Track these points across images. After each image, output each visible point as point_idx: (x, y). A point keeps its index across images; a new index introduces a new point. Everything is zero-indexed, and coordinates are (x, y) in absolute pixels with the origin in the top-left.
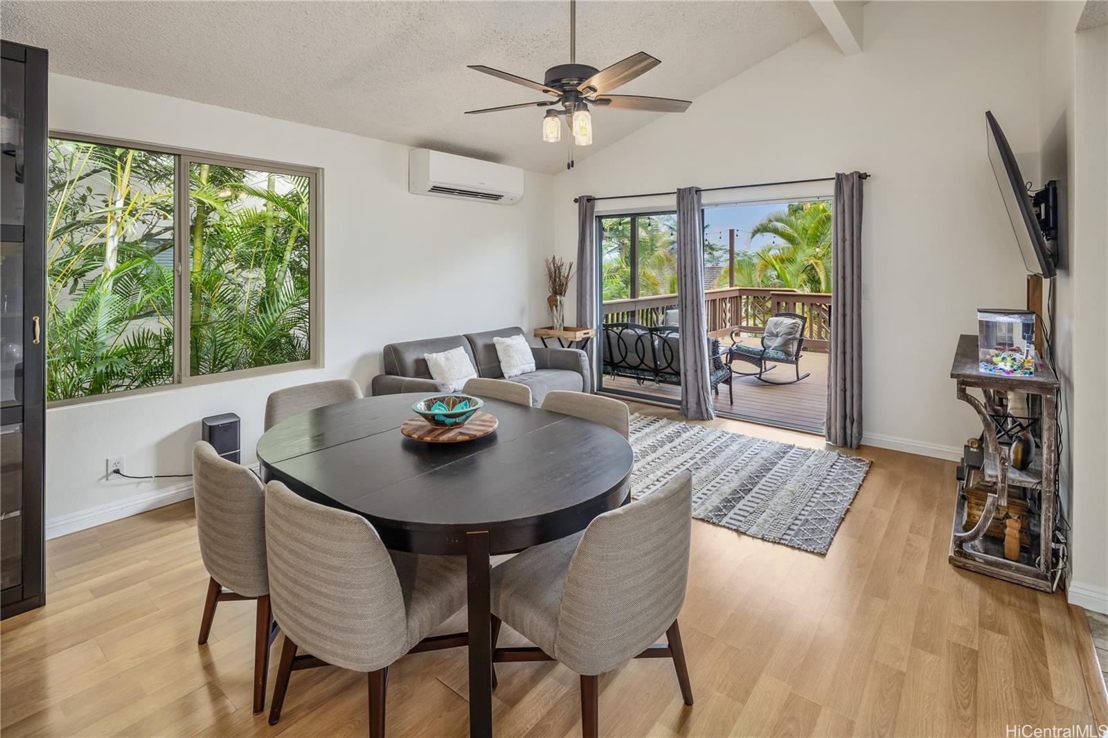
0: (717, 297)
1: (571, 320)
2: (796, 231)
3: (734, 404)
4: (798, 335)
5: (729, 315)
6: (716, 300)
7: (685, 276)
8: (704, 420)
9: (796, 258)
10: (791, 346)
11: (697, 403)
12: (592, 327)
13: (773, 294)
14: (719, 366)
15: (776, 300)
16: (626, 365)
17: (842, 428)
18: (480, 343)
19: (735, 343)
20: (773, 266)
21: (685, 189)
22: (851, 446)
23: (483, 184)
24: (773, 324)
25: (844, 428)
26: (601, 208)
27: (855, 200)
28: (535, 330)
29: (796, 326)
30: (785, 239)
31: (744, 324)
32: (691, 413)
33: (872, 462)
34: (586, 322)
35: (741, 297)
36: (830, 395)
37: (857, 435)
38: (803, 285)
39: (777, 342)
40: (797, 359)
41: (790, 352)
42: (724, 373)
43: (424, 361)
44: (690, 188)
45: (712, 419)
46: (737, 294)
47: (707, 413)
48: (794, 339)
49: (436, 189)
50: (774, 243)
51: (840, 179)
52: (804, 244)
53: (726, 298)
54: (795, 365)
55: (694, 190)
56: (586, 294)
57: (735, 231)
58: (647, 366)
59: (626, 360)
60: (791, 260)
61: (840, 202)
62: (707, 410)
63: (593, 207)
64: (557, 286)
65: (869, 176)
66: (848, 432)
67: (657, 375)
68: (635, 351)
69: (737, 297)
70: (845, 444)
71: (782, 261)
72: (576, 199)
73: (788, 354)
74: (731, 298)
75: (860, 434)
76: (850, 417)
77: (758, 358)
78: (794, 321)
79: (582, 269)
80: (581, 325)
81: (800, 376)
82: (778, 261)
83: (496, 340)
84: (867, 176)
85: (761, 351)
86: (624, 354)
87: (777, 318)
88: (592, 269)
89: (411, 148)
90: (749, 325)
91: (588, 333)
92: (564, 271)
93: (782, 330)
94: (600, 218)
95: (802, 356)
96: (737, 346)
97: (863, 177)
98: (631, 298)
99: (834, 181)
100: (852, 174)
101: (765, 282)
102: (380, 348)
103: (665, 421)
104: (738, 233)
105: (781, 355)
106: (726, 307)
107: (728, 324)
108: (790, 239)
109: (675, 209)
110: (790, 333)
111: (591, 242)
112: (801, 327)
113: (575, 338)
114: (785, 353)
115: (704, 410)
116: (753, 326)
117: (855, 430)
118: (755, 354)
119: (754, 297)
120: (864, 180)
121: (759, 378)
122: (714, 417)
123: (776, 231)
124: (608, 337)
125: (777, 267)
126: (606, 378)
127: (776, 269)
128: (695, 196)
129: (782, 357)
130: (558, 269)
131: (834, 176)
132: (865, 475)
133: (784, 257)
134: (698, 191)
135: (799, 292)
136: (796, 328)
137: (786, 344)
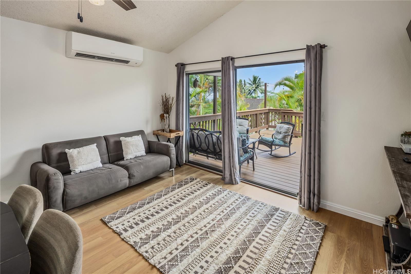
0: (258, 113)
1: (173, 127)
2: (294, 84)
3: (255, 171)
4: (290, 133)
5: (263, 120)
6: (257, 114)
7: (225, 105)
8: (233, 184)
9: (294, 96)
10: (287, 139)
11: (230, 175)
12: (183, 130)
13: (282, 112)
14: (246, 151)
15: (283, 115)
16: (201, 149)
17: (308, 198)
18: (112, 140)
19: (261, 136)
20: (284, 99)
21: (225, 58)
22: (313, 210)
23: (114, 53)
24: (279, 127)
25: (309, 199)
26: (189, 69)
27: (318, 61)
28: (153, 131)
29: (289, 129)
30: (289, 88)
31: (270, 124)
32: (227, 179)
33: (326, 226)
34: (179, 128)
35: (269, 112)
36: (301, 177)
37: (317, 204)
38: (297, 107)
39: (280, 136)
40: (290, 145)
41: (286, 141)
42: (249, 155)
43: (65, 154)
44: (228, 57)
45: (238, 184)
46: (267, 111)
47: (235, 181)
48: (288, 135)
49: (78, 55)
50: (283, 89)
51: (309, 48)
52: (297, 90)
53: (262, 113)
54: (289, 148)
55: (230, 58)
56: (180, 113)
57: (267, 84)
58: (210, 150)
59: (201, 146)
60: (292, 97)
61: (309, 62)
62: (235, 179)
63: (184, 69)
64: (166, 108)
65: (327, 46)
66: (312, 201)
67: (215, 155)
68: (205, 143)
69: (267, 112)
70: (309, 208)
71: (288, 97)
72: (176, 65)
73: (285, 142)
74: (264, 113)
75: (319, 203)
76: (313, 193)
77: (270, 144)
78: (289, 126)
79: (178, 100)
80: (178, 129)
81: (291, 153)
82: (286, 97)
83: (122, 138)
84: (325, 46)
85: (272, 141)
86: (200, 144)
87: (281, 124)
88: (183, 101)
89: (66, 32)
90: (273, 125)
91: (179, 134)
92: (170, 102)
93: (283, 130)
94: (188, 74)
95: (292, 144)
96: (261, 138)
97: (322, 47)
98: (213, 114)
99: (305, 50)
100: (316, 45)
101: (281, 105)
102: (40, 146)
103: (211, 185)
104: (268, 85)
105: (282, 143)
106: (262, 117)
107: (263, 125)
108: (291, 88)
109: (221, 69)
110: (286, 132)
111: (183, 87)
112: (292, 130)
113: (170, 137)
114: (284, 142)
115: (234, 180)
116: (274, 125)
117: (316, 201)
118: (269, 143)
119: (275, 113)
120: (323, 49)
121: (271, 154)
122: (239, 183)
123: (285, 85)
124: (193, 135)
125: (286, 100)
126: (191, 155)
127: (285, 100)
128: (231, 62)
129: (282, 144)
130: (167, 100)
131: (306, 47)
132: (320, 242)
133: (289, 95)
134: (233, 59)
135: (295, 111)
136: (290, 130)
137: (285, 137)
